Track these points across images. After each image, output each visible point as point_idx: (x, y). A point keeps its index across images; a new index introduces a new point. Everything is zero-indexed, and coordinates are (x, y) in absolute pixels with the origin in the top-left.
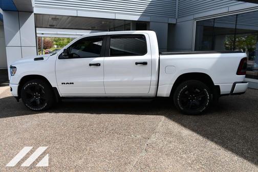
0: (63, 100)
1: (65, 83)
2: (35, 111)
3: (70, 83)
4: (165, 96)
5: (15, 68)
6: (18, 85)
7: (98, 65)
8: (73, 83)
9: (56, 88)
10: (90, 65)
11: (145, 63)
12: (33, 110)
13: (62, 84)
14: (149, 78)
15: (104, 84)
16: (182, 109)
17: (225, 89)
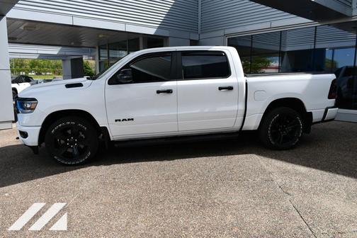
0: (116, 145)
1: (120, 120)
2: (71, 165)
3: (129, 120)
4: (252, 129)
5: (34, 99)
6: (40, 128)
7: (169, 92)
8: (132, 119)
9: (105, 128)
10: (158, 92)
11: (230, 88)
12: (68, 165)
13: (116, 121)
14: (235, 107)
15: (177, 118)
16: (273, 143)
17: (317, 116)
